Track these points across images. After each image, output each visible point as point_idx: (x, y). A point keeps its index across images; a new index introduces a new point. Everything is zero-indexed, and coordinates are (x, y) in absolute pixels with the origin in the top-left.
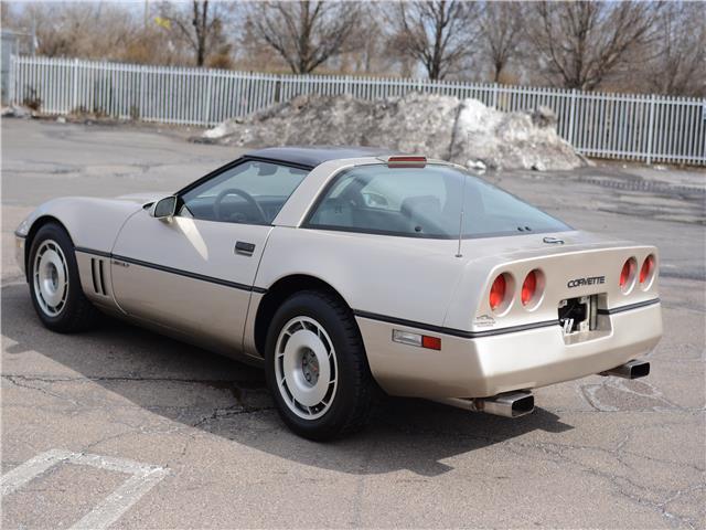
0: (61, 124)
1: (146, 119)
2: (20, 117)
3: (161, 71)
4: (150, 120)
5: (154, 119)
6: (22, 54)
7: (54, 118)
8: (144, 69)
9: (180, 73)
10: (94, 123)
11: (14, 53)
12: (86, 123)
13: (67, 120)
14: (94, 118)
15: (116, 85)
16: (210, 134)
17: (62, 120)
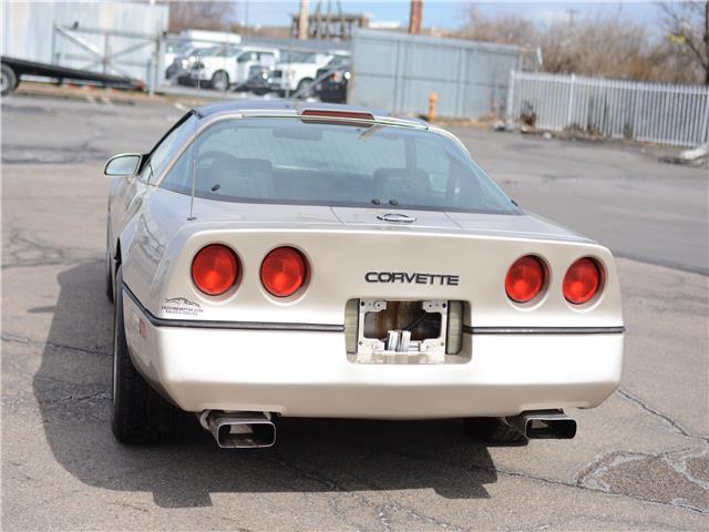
0: (546, 139)
1: (639, 139)
2: (510, 131)
3: (658, 88)
4: (643, 140)
5: (647, 139)
6: (524, 70)
7: (541, 133)
8: (641, 87)
9: (677, 91)
10: (579, 139)
11: (517, 69)
12: (570, 139)
13: (554, 136)
14: (587, 136)
15: (610, 102)
16: (689, 155)
17: (548, 136)
